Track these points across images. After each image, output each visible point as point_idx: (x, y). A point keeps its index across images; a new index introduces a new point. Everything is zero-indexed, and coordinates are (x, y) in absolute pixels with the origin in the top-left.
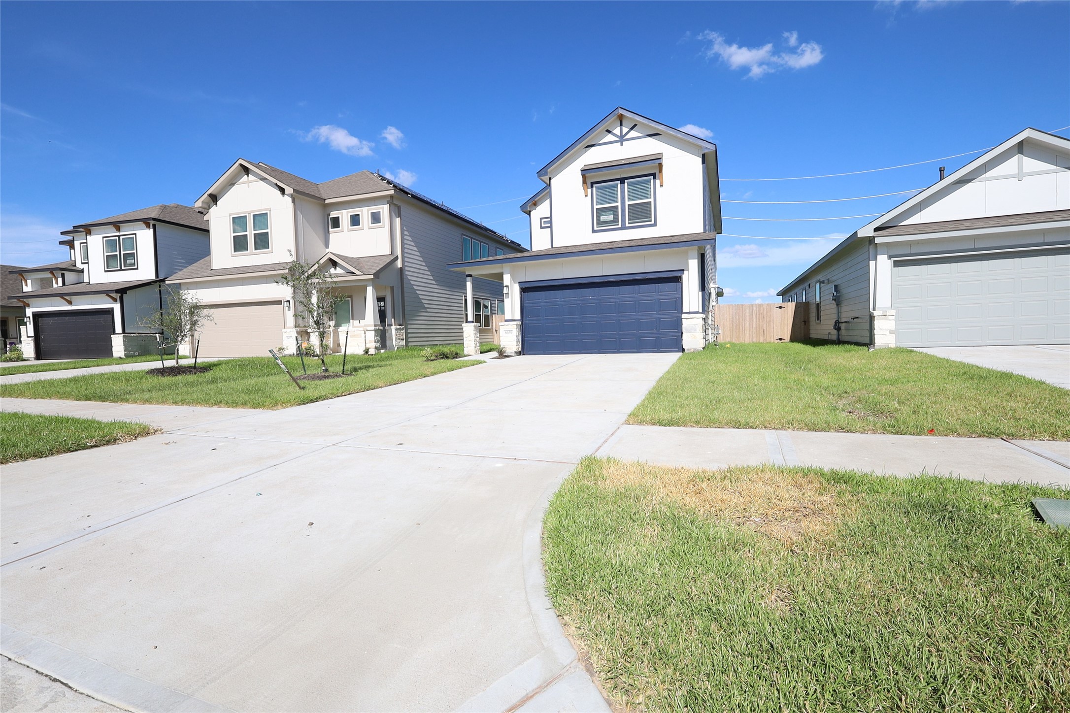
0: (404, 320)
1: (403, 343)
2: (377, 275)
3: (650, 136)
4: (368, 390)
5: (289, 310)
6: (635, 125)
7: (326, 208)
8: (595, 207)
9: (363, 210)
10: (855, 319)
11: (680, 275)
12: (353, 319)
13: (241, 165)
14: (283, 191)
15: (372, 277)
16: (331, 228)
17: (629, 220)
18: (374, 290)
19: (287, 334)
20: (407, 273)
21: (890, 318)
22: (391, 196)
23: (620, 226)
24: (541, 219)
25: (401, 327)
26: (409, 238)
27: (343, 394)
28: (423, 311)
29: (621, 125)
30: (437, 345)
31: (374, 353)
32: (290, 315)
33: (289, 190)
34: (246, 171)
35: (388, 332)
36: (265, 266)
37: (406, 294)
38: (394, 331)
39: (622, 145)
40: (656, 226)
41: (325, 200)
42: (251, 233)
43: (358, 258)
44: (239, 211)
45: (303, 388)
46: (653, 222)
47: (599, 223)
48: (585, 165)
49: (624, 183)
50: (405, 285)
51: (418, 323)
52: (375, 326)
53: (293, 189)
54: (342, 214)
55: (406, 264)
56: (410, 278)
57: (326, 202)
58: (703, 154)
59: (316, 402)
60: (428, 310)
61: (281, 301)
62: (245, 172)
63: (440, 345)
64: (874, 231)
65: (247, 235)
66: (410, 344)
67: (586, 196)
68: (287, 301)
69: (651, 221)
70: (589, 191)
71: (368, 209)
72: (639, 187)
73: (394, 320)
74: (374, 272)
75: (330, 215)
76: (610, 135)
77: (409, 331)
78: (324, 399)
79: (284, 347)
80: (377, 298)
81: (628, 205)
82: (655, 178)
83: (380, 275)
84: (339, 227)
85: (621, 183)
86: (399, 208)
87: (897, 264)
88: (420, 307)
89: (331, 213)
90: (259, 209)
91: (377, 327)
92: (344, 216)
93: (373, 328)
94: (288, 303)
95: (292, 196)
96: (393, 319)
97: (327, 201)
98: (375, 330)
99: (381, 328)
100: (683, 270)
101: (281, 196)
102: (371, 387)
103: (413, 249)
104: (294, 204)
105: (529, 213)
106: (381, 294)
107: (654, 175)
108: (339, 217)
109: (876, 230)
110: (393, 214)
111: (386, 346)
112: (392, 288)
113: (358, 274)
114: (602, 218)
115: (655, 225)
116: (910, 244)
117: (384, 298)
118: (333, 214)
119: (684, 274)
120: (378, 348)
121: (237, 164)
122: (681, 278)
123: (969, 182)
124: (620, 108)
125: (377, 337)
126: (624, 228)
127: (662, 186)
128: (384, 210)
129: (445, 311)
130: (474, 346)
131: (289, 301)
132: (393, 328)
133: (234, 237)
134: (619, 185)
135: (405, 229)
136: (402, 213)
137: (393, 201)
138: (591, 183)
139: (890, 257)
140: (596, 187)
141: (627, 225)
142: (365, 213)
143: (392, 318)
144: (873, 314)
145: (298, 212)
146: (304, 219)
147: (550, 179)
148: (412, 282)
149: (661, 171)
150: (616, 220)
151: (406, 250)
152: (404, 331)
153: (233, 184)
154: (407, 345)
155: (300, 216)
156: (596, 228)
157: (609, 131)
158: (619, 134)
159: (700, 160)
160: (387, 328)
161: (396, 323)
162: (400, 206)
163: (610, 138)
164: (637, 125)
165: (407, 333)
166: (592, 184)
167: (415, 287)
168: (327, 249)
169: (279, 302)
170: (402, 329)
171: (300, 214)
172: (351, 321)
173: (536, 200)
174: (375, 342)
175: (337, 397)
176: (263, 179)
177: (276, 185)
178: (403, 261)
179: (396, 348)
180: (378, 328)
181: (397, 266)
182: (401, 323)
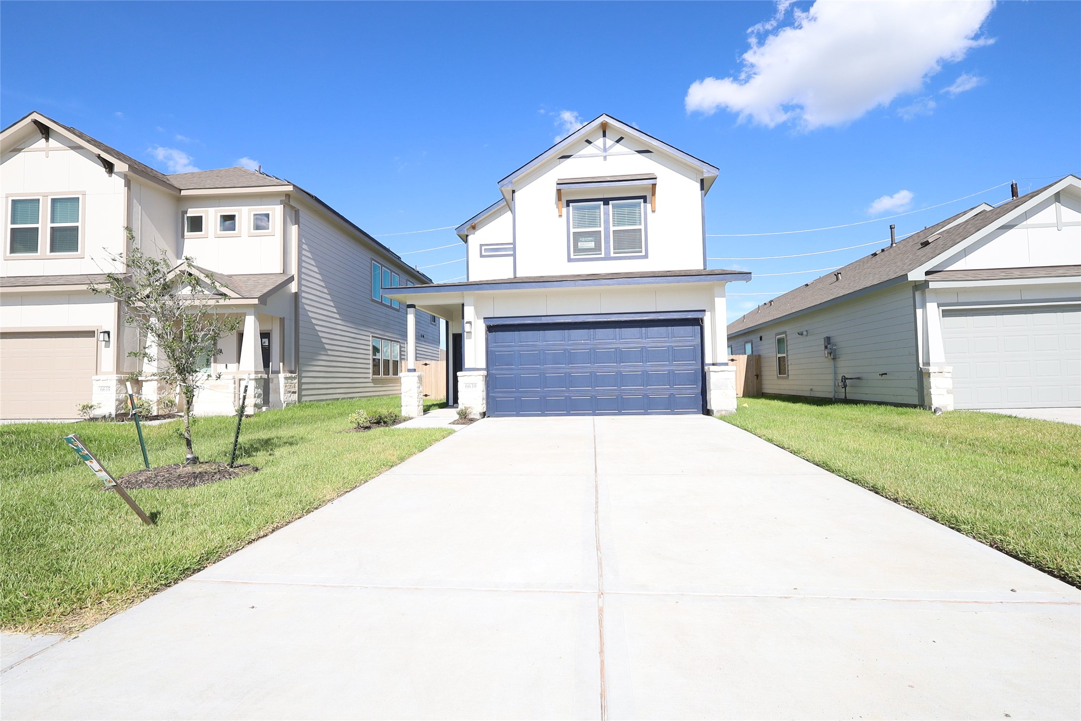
0: (297, 366)
1: (295, 397)
2: (263, 299)
3: (639, 152)
4: (308, 512)
5: (107, 346)
6: (622, 138)
7: (180, 201)
8: (572, 230)
9: (241, 209)
10: (883, 375)
11: (701, 317)
12: (215, 362)
13: (36, 122)
14: (109, 167)
15: (256, 301)
16: (187, 232)
17: (614, 249)
18: (256, 320)
19: (101, 383)
20: (304, 301)
21: (947, 375)
22: (288, 195)
23: (603, 255)
24: (481, 245)
25: (294, 375)
26: (309, 255)
27: (262, 533)
28: (323, 353)
29: (604, 135)
30: (338, 399)
31: (252, 413)
32: (109, 355)
33: (120, 166)
34: (46, 132)
35: (272, 382)
36: (68, 277)
37: (301, 330)
38: (282, 381)
39: (605, 158)
40: (647, 258)
41: (181, 190)
42: (44, 226)
43: (230, 276)
44: (25, 191)
45: (153, 518)
46: (643, 253)
47: (577, 250)
48: (558, 179)
49: (609, 204)
50: (301, 317)
51: (315, 371)
52: (256, 372)
53: (129, 165)
54: (207, 213)
55: (303, 288)
56: (307, 308)
57: (181, 194)
58: (701, 180)
59: (199, 570)
60: (330, 353)
61: (94, 331)
62: (43, 134)
63: (343, 399)
64: (926, 275)
65: (38, 228)
66: (304, 399)
67: (560, 216)
68: (104, 332)
69: (641, 252)
70: (564, 210)
71: (249, 209)
72: (626, 210)
73: (283, 364)
74: (259, 294)
75: (187, 213)
76: (590, 147)
77: (304, 380)
78: (219, 559)
79: (92, 404)
80: (260, 333)
81: (613, 231)
82: (645, 202)
83: (269, 300)
84: (202, 231)
85: (604, 205)
86: (297, 212)
87: (946, 313)
88: (319, 348)
89: (189, 210)
90: (63, 190)
91: (259, 375)
92: (211, 216)
93: (253, 376)
94: (106, 335)
95: (126, 177)
96: (281, 364)
97: (183, 193)
98: (256, 380)
99: (265, 376)
100: (704, 311)
101: (107, 175)
102: (316, 504)
103: (312, 268)
104: (129, 189)
105: (465, 239)
106: (266, 328)
107: (644, 198)
108: (201, 217)
109: (927, 273)
110: (288, 219)
111: (269, 402)
112: (282, 320)
113: (232, 296)
114: (581, 245)
115: (646, 256)
116: (958, 291)
117: (269, 333)
118: (192, 212)
119: (705, 315)
120: (260, 405)
121: (28, 120)
122: (702, 320)
123: (1012, 228)
124: (606, 115)
125: (258, 389)
126: (607, 258)
127: (653, 211)
128: (277, 212)
129: (350, 355)
130: (417, 404)
131: (108, 333)
132: (282, 376)
133: (12, 229)
134: (602, 206)
135: (303, 241)
136: (301, 220)
137: (289, 202)
138: (567, 201)
139: (939, 306)
140: (572, 206)
141: (612, 255)
142: (244, 214)
143: (280, 362)
144: (929, 370)
145: (135, 201)
146: (143, 213)
147: (514, 192)
148: (310, 314)
149: (654, 194)
150: (598, 248)
151: (303, 270)
152: (297, 381)
153: (17, 150)
154: (299, 401)
155: (137, 208)
156: (572, 257)
157: (589, 142)
158: (602, 147)
159: (698, 185)
160: (271, 376)
161: (286, 369)
162: (298, 210)
163: (589, 149)
164: (623, 138)
165: (300, 384)
166: (568, 203)
167: (314, 321)
168: (178, 260)
169: (90, 334)
170: (295, 378)
171: (138, 204)
172: (212, 364)
173: (475, 222)
174: (255, 397)
175: (250, 543)
176: (77, 148)
177: (99, 157)
178: (300, 285)
179: (284, 405)
180: (261, 376)
181: (290, 290)
182: (293, 369)
